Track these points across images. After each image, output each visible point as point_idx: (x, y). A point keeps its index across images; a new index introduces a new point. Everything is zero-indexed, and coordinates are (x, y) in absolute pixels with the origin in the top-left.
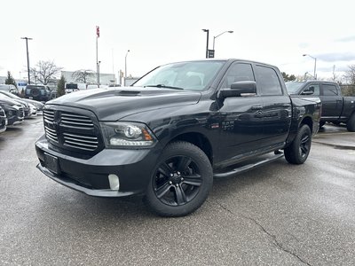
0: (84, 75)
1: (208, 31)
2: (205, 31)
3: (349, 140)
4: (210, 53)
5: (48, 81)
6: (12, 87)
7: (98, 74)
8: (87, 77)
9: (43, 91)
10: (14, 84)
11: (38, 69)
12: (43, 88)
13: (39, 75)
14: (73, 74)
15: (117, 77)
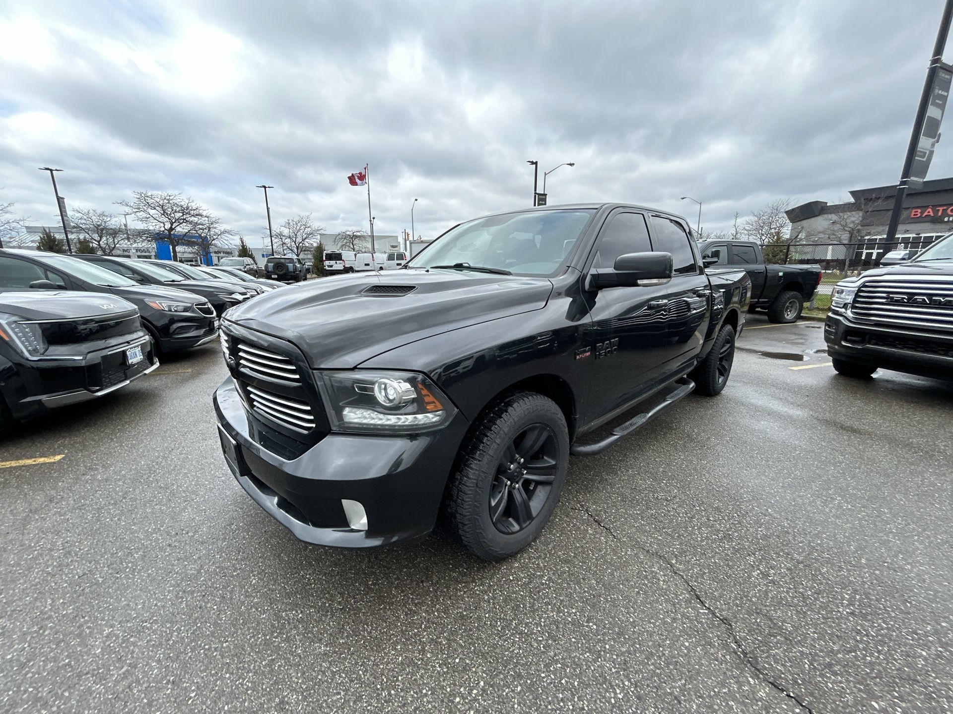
0: (351, 239)
1: (536, 163)
2: (532, 163)
3: (780, 341)
4: (541, 199)
5: (300, 249)
6: (248, 260)
7: (373, 237)
8: (356, 241)
9: (290, 265)
10: (251, 256)
11: (286, 232)
12: (291, 260)
13: (288, 241)
14: (337, 238)
15: (401, 240)
